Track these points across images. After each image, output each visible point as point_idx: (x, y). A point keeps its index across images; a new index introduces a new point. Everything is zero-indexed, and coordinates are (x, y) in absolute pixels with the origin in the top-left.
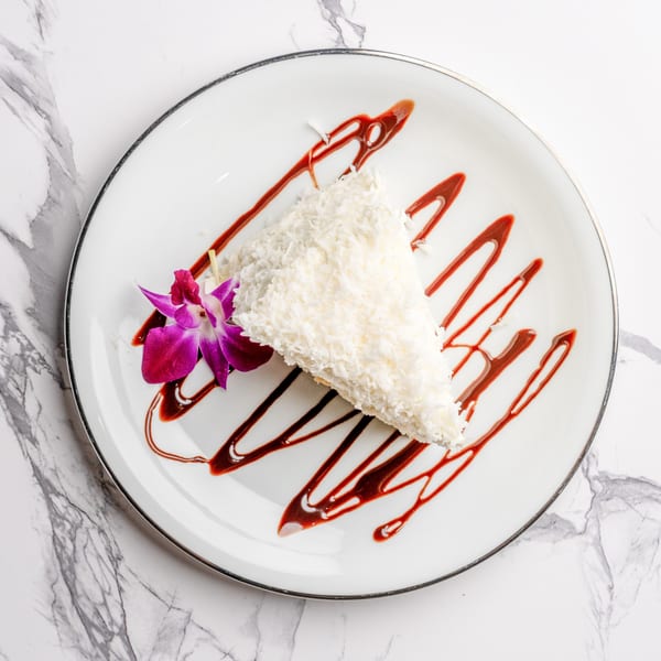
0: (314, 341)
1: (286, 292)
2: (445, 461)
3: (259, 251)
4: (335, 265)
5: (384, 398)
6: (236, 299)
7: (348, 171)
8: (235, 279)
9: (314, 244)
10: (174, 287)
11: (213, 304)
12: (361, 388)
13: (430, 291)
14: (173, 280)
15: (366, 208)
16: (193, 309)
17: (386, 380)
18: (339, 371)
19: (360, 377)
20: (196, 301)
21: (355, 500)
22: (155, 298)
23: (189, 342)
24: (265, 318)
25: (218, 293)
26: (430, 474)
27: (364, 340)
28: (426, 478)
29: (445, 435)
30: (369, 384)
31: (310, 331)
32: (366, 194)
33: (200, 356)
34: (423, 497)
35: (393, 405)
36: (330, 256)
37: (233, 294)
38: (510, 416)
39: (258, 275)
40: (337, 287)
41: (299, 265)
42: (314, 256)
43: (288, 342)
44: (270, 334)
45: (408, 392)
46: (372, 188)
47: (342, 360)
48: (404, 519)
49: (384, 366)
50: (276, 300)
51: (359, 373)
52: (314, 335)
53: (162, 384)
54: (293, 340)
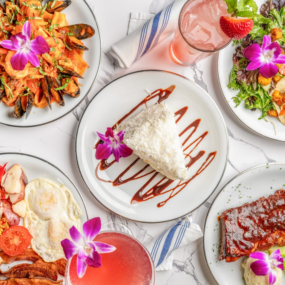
0: (147, 148)
1: (140, 133)
2: (178, 186)
3: (131, 123)
4: (154, 126)
5: (166, 165)
6: (124, 136)
7: (157, 103)
8: (124, 130)
9: (148, 121)
10: (106, 133)
11: (117, 137)
12: (160, 162)
13: (180, 135)
14: (106, 130)
15: (163, 112)
16: (111, 139)
17: (167, 160)
18: (154, 156)
19: (160, 159)
20: (112, 136)
21: (152, 196)
22: (101, 135)
23: (109, 148)
24: (133, 140)
25: (118, 135)
26: (173, 189)
27: (161, 148)
28: (172, 190)
29: (183, 177)
30: (162, 161)
31: (146, 145)
32: (162, 108)
33: (112, 153)
34: (171, 196)
35: (169, 167)
36: (153, 124)
37: (123, 135)
38: (197, 174)
39: (131, 129)
40: (155, 132)
41: (143, 126)
42: (148, 124)
43: (139, 147)
44: (134, 145)
45: (173, 163)
46: (164, 108)
47: (155, 153)
48: (166, 202)
49: (167, 155)
50: (137, 136)
51: (160, 157)
52: (147, 146)
53: (101, 160)
54: (141, 147)
